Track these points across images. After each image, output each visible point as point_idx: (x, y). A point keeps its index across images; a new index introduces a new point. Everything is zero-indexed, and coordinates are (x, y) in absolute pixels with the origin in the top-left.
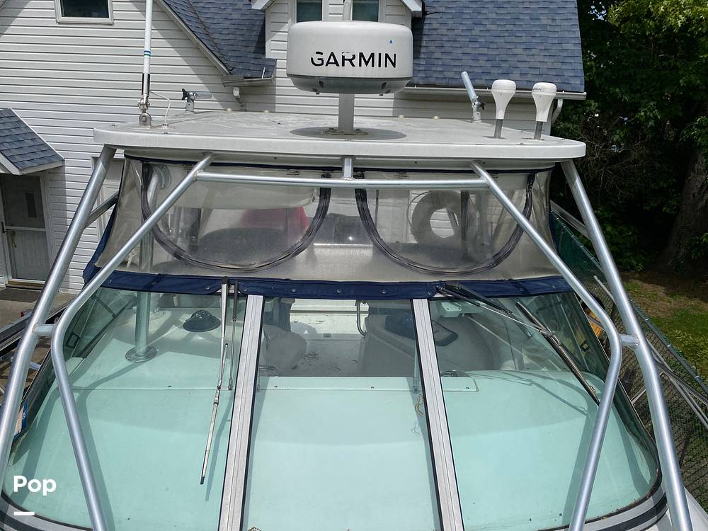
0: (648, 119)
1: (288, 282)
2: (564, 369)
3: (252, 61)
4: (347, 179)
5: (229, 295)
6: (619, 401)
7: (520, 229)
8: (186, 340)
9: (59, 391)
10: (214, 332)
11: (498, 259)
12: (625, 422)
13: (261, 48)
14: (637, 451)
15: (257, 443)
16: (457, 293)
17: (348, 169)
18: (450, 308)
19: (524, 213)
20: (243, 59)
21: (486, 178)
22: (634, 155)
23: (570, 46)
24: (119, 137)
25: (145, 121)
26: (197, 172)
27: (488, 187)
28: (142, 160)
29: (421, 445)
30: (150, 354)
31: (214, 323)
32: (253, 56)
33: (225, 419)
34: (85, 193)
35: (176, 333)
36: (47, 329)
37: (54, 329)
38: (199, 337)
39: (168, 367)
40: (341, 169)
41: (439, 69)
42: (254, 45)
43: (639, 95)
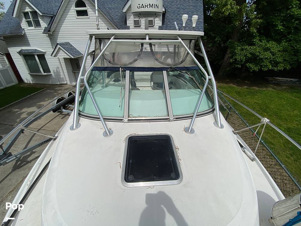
0: (218, 40)
1: (135, 67)
2: (194, 89)
3: (124, 27)
4: (147, 40)
5: (122, 71)
6: (206, 92)
7: (188, 53)
8: (114, 84)
9: (88, 93)
10: (120, 82)
11: (182, 62)
12: (207, 98)
13: (126, 23)
14: (210, 103)
15: (131, 101)
16: (173, 70)
17: (147, 38)
18: (171, 73)
19: (189, 49)
20: (122, 26)
21: (180, 40)
22: (214, 50)
23: (201, 20)
24: (92, 32)
25: (98, 29)
26: (112, 39)
27: (181, 42)
28: (99, 39)
29: (164, 100)
30: (106, 86)
31: (120, 81)
32: (124, 25)
33: (123, 97)
34: (86, 51)
35: (112, 83)
36: (82, 77)
37: (84, 77)
38: (116, 83)
39: (110, 89)
40: (146, 39)
41: (169, 27)
42: (124, 22)
43: (216, 35)
